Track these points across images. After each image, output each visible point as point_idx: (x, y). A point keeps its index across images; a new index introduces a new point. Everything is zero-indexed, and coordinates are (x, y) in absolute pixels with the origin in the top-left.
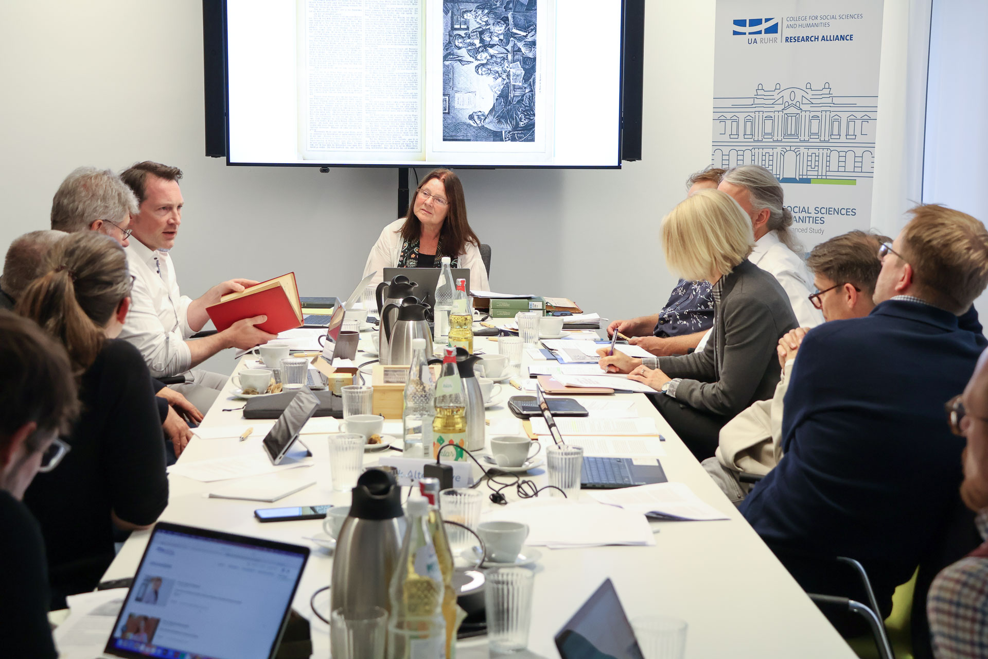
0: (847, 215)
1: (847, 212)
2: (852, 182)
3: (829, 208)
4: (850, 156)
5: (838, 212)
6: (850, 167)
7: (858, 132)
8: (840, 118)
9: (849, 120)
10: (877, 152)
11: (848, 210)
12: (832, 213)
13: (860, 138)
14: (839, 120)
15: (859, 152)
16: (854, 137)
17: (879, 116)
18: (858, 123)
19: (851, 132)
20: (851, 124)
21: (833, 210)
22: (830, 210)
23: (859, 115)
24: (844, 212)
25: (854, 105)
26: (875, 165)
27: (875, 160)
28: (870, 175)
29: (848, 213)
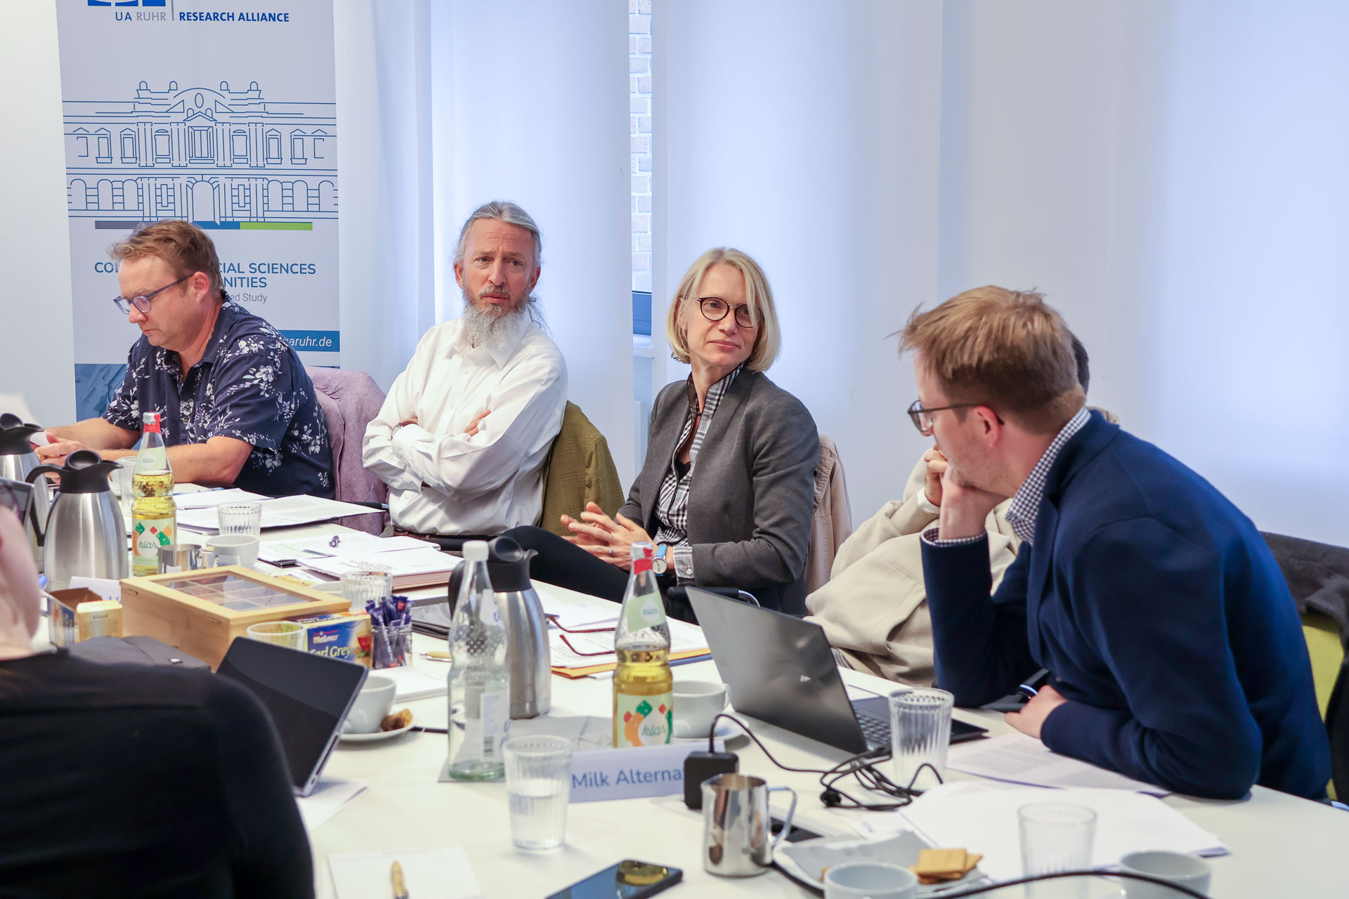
0: (301, 273)
1: (301, 269)
2: (307, 225)
3: (273, 264)
4: (300, 189)
5: (288, 269)
6: (300, 204)
7: (309, 154)
8: (279, 134)
9: (293, 137)
10: (341, 182)
11: (303, 267)
12: (279, 270)
13: (312, 163)
14: (279, 137)
15: (313, 182)
16: (303, 161)
17: (340, 130)
18: (308, 141)
19: (298, 154)
20: (298, 143)
21: (279, 266)
22: (275, 266)
23: (309, 130)
24: (296, 269)
25: (299, 115)
26: (340, 201)
27: (340, 194)
28: (333, 216)
29: (303, 271)
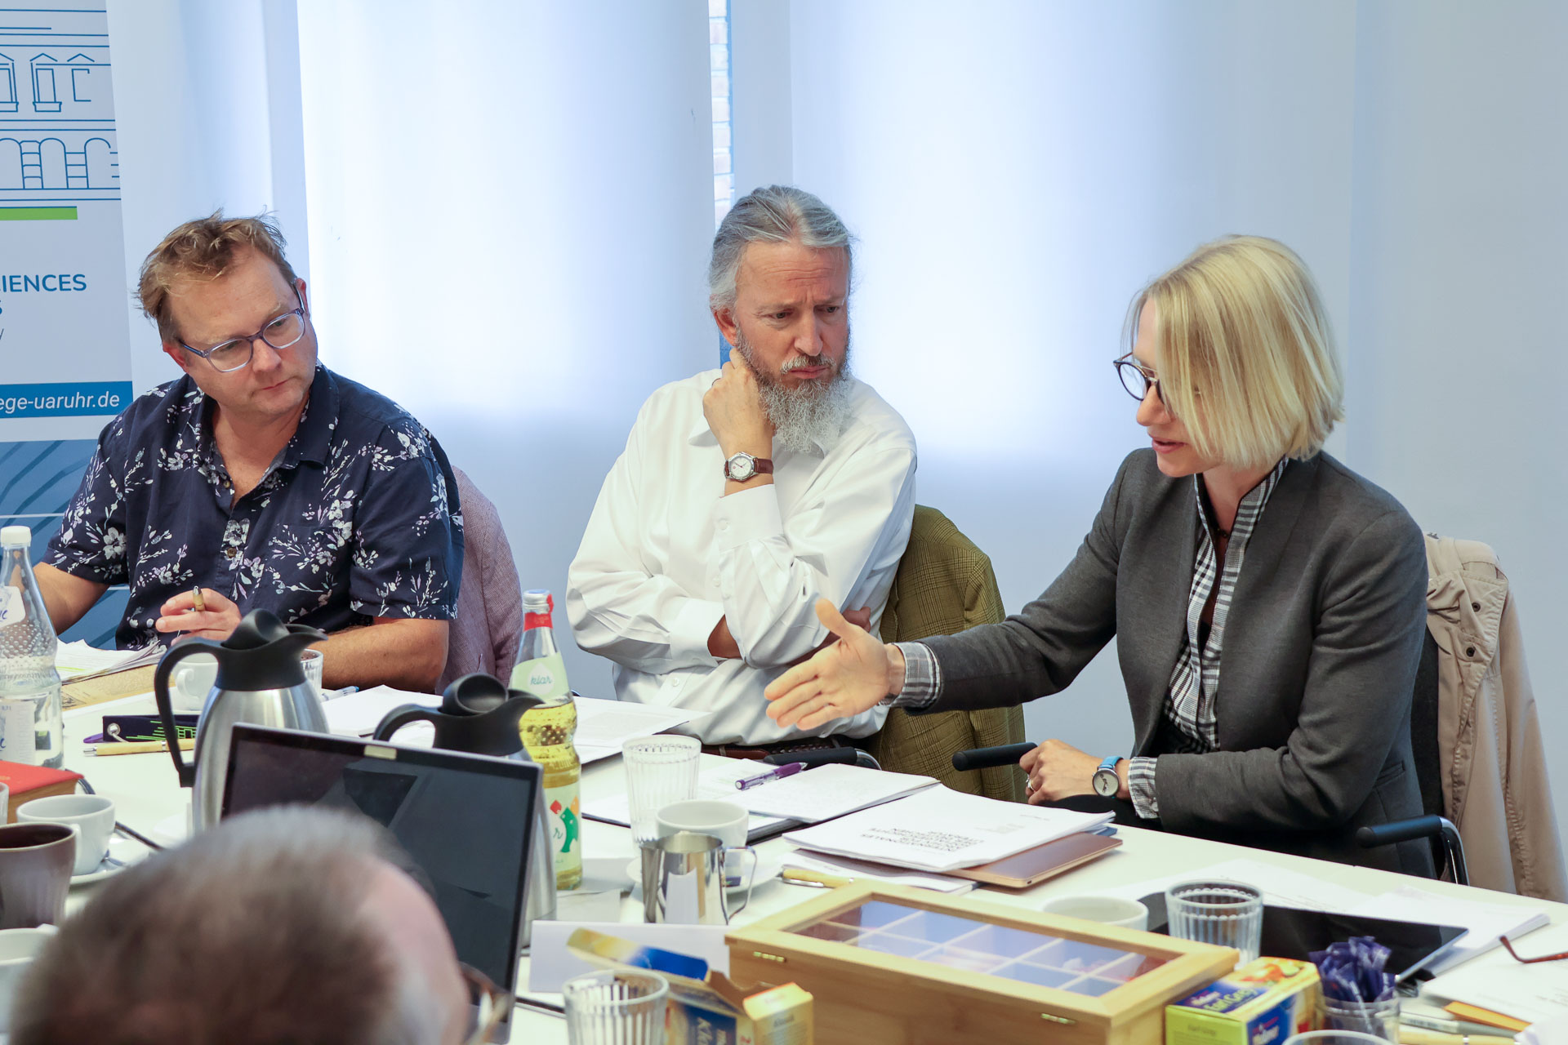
0: (61, 289)
1: (61, 283)
2: (69, 212)
3: (11, 277)
4: (52, 152)
5: (39, 284)
6: (54, 175)
7: (65, 95)
8: (10, 62)
9: (35, 67)
10: (121, 140)
11: (64, 279)
12: (22, 287)
13: (71, 110)
14: (10, 67)
15: (74, 142)
16: (56, 107)
17: (115, 55)
18: (63, 74)
19: (46, 94)
20: (44, 77)
21: (22, 280)
22: (14, 280)
23: (62, 55)
24: (52, 283)
25: (45, 31)
26: (121, 171)
27: (120, 159)
28: (111, 195)
29: (64, 286)
